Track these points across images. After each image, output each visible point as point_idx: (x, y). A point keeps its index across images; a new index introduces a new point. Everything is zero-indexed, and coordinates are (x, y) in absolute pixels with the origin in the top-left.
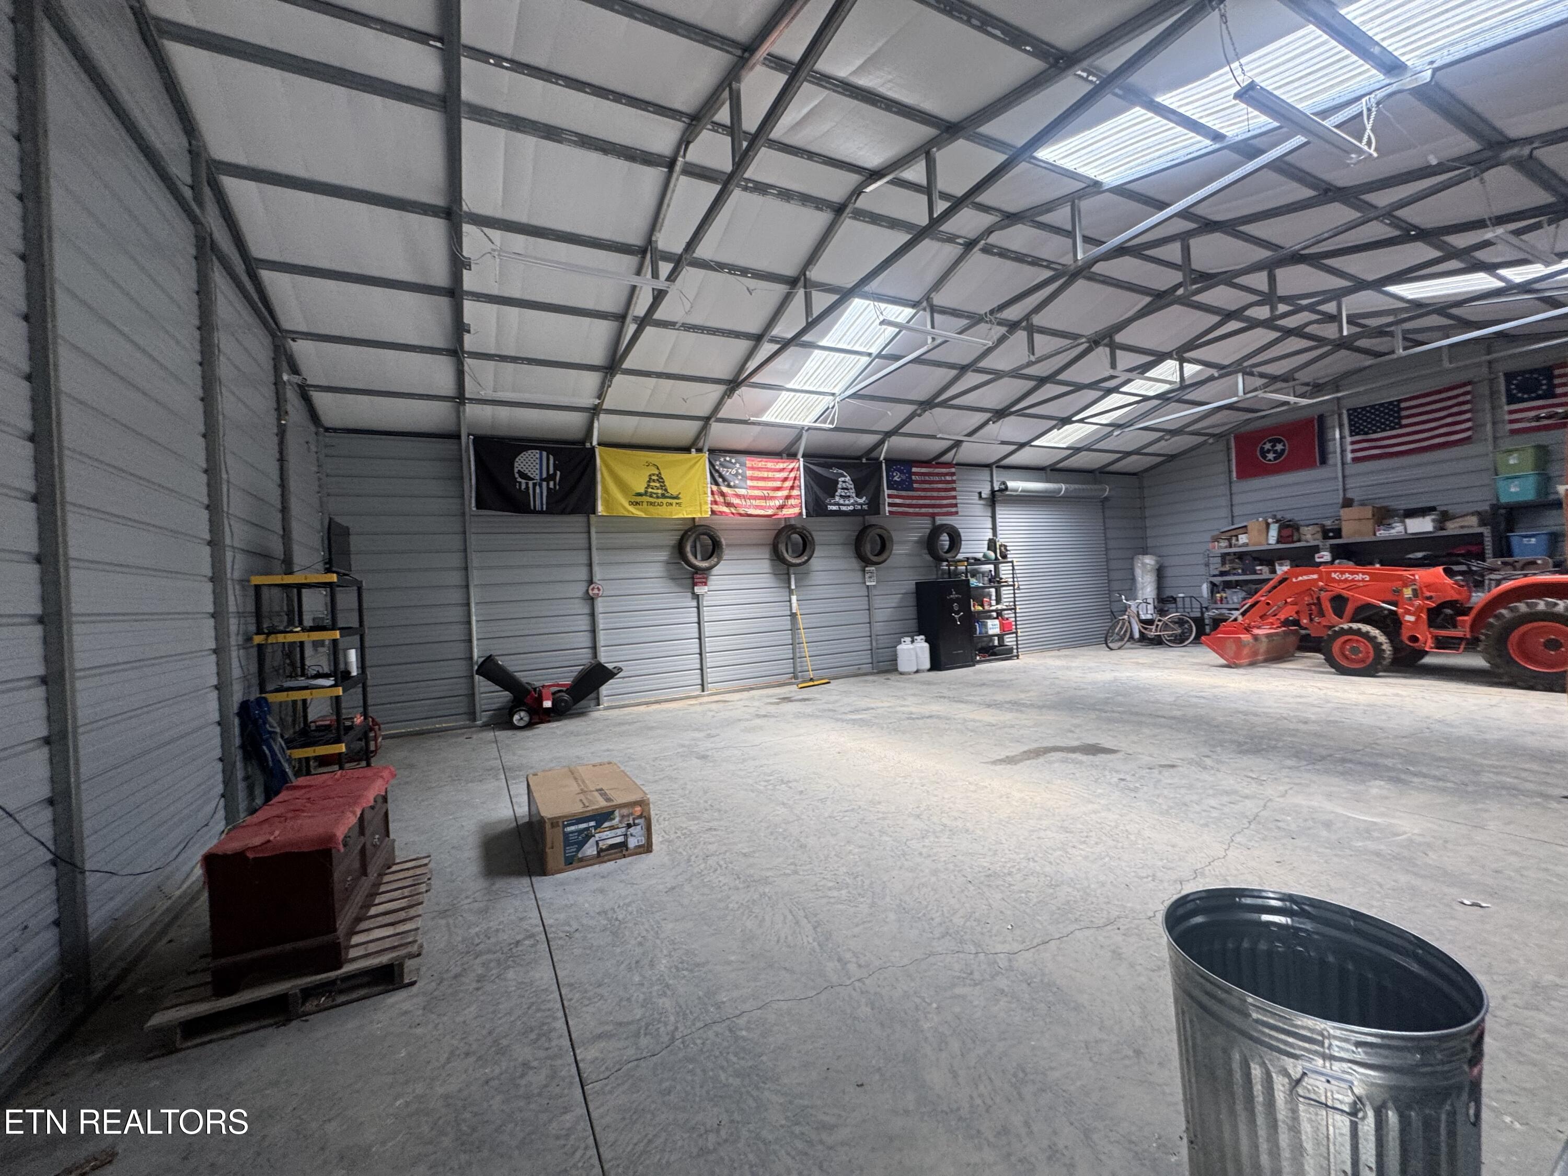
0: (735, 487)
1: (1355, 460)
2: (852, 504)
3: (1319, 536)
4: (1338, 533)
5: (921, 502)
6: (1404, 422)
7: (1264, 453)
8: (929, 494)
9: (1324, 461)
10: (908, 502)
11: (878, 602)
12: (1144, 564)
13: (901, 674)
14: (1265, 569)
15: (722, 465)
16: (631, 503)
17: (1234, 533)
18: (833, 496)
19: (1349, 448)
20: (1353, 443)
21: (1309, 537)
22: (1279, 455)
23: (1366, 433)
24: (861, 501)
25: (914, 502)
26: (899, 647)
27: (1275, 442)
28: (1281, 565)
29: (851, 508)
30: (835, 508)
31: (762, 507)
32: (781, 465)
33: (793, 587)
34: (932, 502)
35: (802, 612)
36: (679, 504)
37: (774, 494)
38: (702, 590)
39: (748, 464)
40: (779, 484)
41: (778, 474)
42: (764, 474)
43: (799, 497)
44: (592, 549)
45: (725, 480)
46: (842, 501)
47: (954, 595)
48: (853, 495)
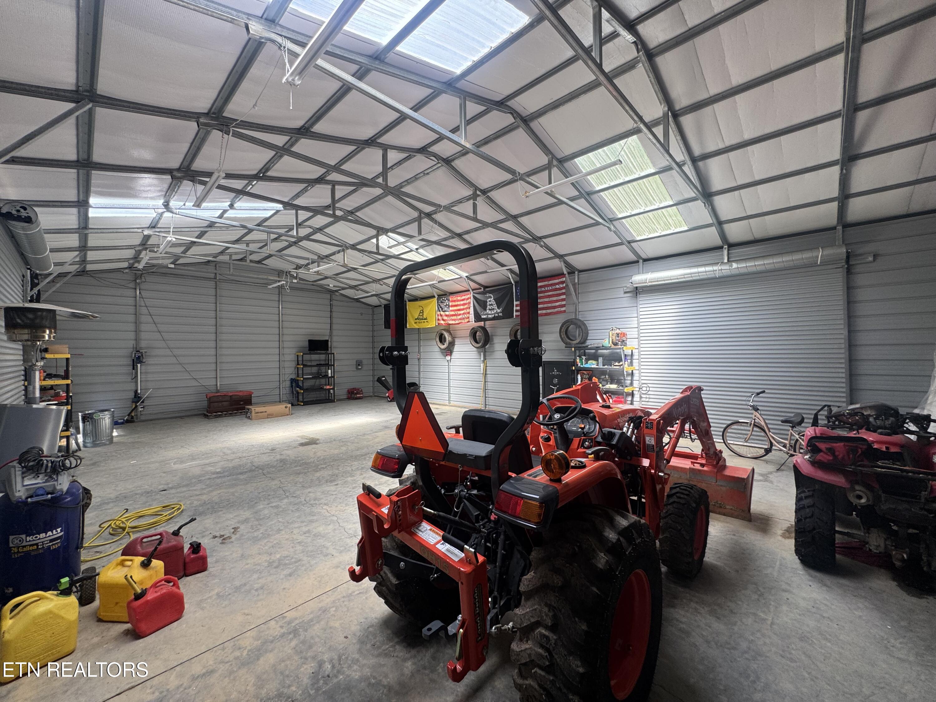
0: (445, 311)
2: (494, 313)
15: (442, 302)
16: (416, 323)
18: (486, 310)
24: (499, 311)
29: (494, 315)
30: (485, 316)
31: (455, 320)
32: (463, 298)
33: (482, 359)
34: (546, 306)
35: (488, 373)
36: (427, 322)
37: (459, 312)
38: (448, 358)
39: (451, 300)
40: (462, 307)
41: (462, 302)
42: (457, 303)
43: (469, 313)
44: (419, 340)
45: (442, 309)
46: (490, 312)
47: (555, 372)
48: (496, 308)
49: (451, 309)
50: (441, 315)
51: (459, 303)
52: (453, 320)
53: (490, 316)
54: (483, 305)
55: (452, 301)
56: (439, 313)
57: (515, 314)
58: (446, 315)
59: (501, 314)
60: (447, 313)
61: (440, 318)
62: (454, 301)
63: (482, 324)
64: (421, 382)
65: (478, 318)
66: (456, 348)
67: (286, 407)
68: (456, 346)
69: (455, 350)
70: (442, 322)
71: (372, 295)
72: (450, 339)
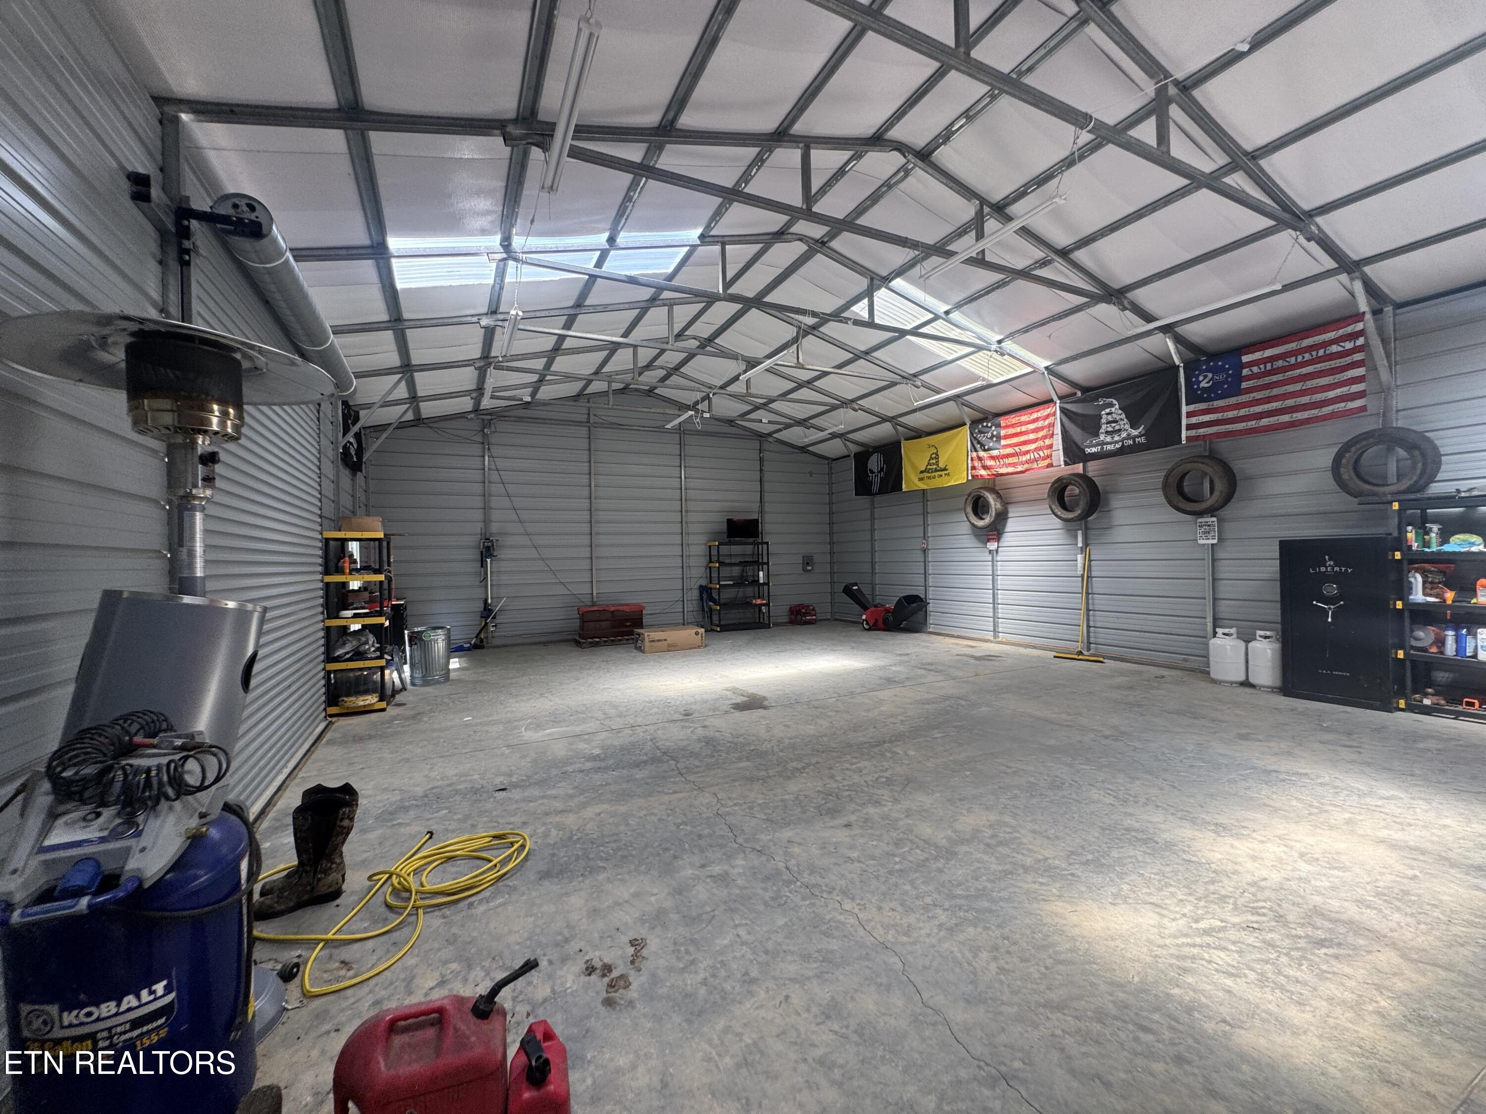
0: (989, 449)
2: (1122, 440)
5: (1258, 409)
8: (1276, 391)
10: (1229, 415)
15: (980, 432)
16: (921, 479)
18: (1097, 435)
24: (1135, 433)
25: (1243, 412)
26: (1212, 641)
29: (1118, 445)
30: (1094, 450)
31: (1014, 465)
32: (1035, 416)
33: (1080, 545)
34: (1290, 402)
35: (1094, 574)
36: (948, 475)
37: (1025, 448)
38: (992, 546)
39: (1003, 424)
40: (1032, 436)
41: (1031, 426)
42: (1018, 430)
43: (1050, 446)
44: (925, 514)
45: (982, 445)
46: (1109, 439)
47: (1329, 566)
48: (1127, 427)
49: (1003, 442)
50: (980, 459)
51: (1024, 428)
52: (1010, 465)
53: (1110, 447)
54: (1091, 425)
55: (1007, 427)
56: (974, 454)
57: (1184, 434)
58: (992, 458)
59: (1142, 440)
60: (995, 453)
61: (976, 464)
62: (1012, 426)
63: (1079, 468)
64: (931, 595)
65: (1073, 453)
66: (1011, 525)
67: (697, 633)
68: (1010, 520)
69: (1007, 529)
70: (983, 472)
71: (834, 436)
72: (999, 506)
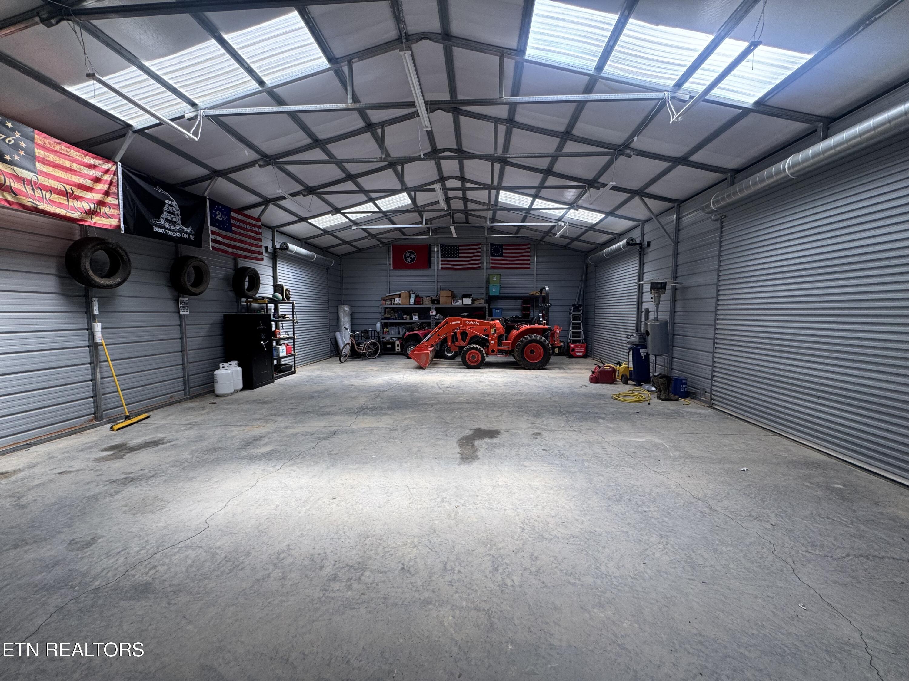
0: (13, 163)
1: (442, 269)
2: (178, 231)
3: (430, 302)
4: (438, 303)
5: (238, 244)
6: (460, 255)
7: (406, 258)
8: (244, 239)
9: (430, 267)
10: (227, 242)
11: (190, 331)
12: (344, 310)
13: (217, 396)
14: (408, 317)
17: (393, 297)
19: (440, 262)
20: (442, 261)
21: (427, 302)
22: (412, 260)
23: (447, 257)
24: (188, 230)
25: (233, 243)
26: (216, 372)
27: (411, 253)
28: (415, 315)
29: (177, 235)
30: (160, 230)
31: (61, 206)
33: (95, 313)
39: (38, 140)
41: (87, 171)
42: (66, 163)
48: (180, 222)
49: (42, 168)
51: (76, 167)
52: (53, 203)
53: (170, 233)
57: (210, 243)
58: (23, 180)
59: (192, 237)
65: (141, 226)
